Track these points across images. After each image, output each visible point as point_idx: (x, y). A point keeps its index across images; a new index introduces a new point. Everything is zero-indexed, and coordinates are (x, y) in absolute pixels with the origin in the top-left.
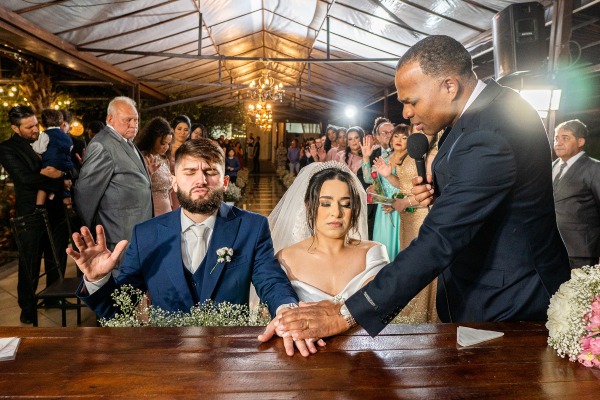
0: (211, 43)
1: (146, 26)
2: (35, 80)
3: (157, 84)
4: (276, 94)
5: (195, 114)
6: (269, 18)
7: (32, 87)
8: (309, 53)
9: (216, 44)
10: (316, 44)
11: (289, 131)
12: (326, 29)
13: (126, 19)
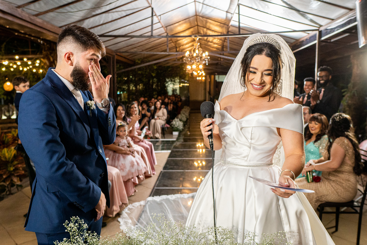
0: (161, 26)
1: (117, 18)
2: (51, 55)
3: (127, 54)
4: (203, 60)
5: (153, 73)
6: (199, 7)
7: (49, 59)
8: (228, 29)
9: (164, 26)
10: (232, 23)
11: (218, 81)
12: (238, 12)
13: (104, 15)
